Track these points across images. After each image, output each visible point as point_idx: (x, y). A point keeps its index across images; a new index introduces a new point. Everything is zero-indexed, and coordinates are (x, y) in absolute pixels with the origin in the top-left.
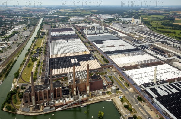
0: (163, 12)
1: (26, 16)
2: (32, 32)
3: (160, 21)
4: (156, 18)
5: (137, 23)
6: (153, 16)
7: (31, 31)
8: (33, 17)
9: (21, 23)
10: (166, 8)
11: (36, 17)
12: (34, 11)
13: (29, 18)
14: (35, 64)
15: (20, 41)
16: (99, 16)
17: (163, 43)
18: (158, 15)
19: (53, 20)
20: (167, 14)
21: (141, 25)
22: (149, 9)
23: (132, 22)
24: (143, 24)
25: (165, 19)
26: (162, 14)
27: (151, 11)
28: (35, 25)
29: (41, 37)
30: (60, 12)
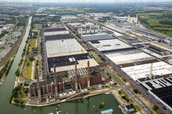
0: (161, 9)
1: (12, 14)
2: (23, 32)
3: (158, 19)
4: (154, 15)
5: (133, 21)
6: (151, 14)
7: (21, 31)
8: (21, 16)
9: (8, 22)
10: (166, 5)
11: (24, 16)
12: (20, 9)
13: (16, 17)
14: (34, 63)
15: (13, 42)
16: (93, 14)
17: (159, 41)
18: (157, 12)
19: (43, 19)
20: (166, 11)
21: (137, 23)
22: (146, 6)
23: (128, 21)
24: (139, 22)
25: (164, 16)
26: (160, 11)
27: (149, 8)
28: (25, 25)
29: (35, 38)
30: (49, 10)
